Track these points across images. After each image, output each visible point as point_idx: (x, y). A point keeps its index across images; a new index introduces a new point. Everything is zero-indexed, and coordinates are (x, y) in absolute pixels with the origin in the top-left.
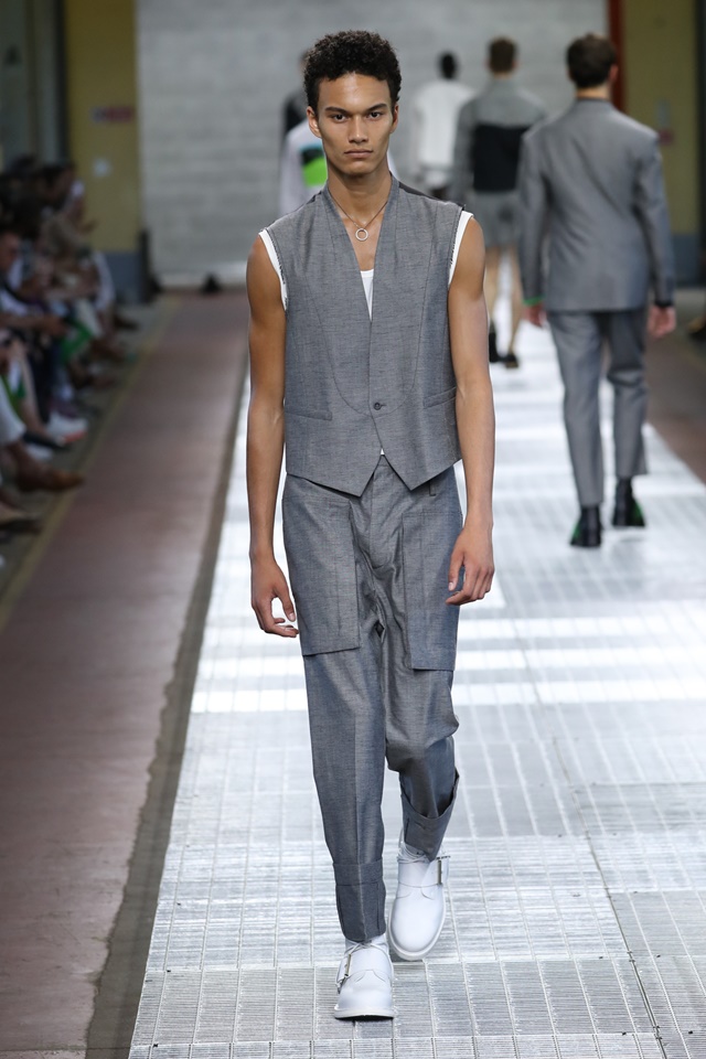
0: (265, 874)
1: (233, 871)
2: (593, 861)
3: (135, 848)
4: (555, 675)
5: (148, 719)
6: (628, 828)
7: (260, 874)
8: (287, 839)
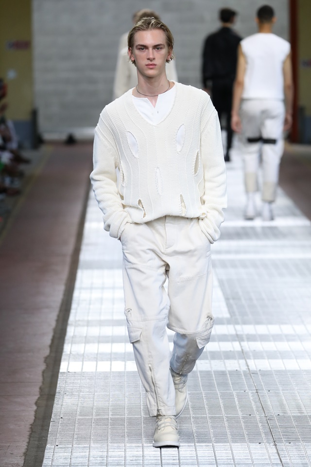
0: (99, 462)
1: (82, 459)
2: (278, 457)
3: (28, 446)
4: (257, 355)
5: (36, 375)
6: (297, 440)
7: (97, 461)
8: (111, 443)
